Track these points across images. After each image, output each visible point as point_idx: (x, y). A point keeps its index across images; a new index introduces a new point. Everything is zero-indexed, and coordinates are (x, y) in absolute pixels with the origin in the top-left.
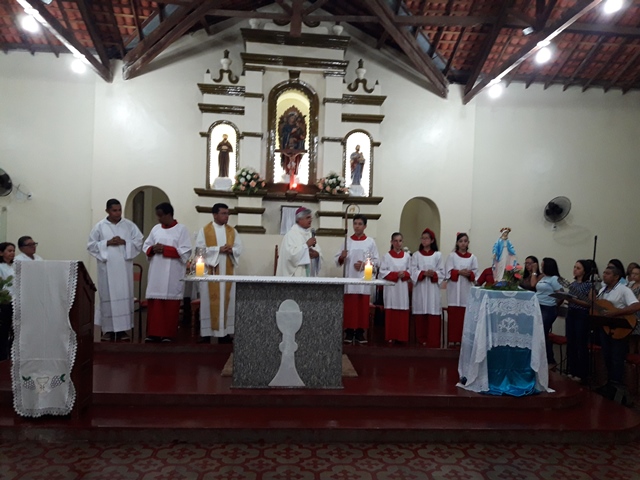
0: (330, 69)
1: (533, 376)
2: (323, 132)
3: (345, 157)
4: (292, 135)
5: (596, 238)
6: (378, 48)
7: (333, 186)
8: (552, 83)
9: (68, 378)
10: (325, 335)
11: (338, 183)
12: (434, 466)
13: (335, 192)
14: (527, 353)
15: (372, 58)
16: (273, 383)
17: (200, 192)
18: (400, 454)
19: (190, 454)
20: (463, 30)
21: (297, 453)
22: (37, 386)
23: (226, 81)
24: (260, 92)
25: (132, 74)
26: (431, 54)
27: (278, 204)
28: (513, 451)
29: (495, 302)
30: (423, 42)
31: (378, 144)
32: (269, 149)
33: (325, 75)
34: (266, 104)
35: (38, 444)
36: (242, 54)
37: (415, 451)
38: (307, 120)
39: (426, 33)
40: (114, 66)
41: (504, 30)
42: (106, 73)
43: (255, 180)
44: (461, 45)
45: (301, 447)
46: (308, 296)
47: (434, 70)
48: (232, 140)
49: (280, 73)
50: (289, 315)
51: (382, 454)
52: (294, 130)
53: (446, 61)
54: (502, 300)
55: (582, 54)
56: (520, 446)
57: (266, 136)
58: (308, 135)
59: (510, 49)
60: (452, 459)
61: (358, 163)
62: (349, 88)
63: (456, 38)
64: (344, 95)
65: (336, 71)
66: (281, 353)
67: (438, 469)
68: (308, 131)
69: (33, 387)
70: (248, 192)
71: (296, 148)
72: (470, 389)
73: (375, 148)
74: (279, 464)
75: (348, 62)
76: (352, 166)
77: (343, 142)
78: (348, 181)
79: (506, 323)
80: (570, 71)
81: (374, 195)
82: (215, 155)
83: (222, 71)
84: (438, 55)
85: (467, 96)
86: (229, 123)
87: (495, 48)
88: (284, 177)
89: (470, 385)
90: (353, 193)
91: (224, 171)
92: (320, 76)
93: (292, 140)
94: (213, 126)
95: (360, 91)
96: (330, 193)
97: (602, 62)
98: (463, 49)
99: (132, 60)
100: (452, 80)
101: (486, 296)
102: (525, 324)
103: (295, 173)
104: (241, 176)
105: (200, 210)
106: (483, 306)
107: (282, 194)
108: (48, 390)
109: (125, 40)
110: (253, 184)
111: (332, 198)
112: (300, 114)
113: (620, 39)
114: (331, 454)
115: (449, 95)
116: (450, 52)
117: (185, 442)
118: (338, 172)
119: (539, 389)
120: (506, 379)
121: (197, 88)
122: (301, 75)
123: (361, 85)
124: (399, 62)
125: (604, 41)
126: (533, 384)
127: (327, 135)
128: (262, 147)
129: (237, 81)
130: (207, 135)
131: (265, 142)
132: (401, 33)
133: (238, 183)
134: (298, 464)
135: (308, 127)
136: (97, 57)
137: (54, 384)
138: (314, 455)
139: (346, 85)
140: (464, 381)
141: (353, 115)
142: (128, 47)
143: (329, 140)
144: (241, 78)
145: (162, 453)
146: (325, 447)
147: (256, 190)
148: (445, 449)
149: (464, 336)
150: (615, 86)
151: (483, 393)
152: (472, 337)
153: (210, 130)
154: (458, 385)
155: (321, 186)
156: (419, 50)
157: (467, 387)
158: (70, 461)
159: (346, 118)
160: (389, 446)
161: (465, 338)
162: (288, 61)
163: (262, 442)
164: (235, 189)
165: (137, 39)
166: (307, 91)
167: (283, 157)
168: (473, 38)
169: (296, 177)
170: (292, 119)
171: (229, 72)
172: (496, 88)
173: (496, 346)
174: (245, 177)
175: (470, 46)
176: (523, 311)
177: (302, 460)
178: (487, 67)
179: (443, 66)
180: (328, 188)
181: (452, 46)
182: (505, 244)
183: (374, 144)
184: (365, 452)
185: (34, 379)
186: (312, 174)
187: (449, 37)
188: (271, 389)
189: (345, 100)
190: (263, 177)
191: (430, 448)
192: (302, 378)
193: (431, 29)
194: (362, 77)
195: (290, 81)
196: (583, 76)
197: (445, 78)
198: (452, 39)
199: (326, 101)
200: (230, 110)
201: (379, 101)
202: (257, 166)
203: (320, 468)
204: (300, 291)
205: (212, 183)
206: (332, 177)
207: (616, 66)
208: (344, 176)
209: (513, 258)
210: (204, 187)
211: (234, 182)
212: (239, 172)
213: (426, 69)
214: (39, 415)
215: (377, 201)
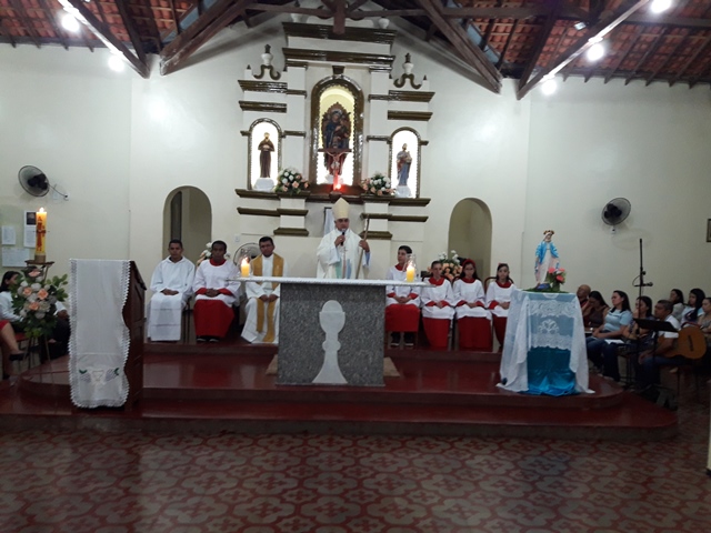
0: (375, 65)
1: (572, 377)
2: (368, 131)
3: (391, 157)
4: (336, 134)
5: (641, 241)
6: (427, 40)
7: (378, 187)
8: (613, 76)
9: (121, 372)
10: (367, 335)
11: (384, 184)
12: (468, 455)
13: (380, 193)
14: (567, 354)
15: (421, 51)
16: (316, 380)
17: (241, 193)
18: (437, 445)
19: (239, 442)
20: (516, 21)
21: (339, 443)
22: (93, 379)
23: (267, 78)
24: (303, 89)
25: (169, 69)
26: (482, 46)
27: (322, 206)
28: (547, 445)
29: (536, 303)
30: (474, 34)
31: (426, 143)
32: (312, 149)
33: (371, 70)
34: (309, 101)
35: (96, 432)
36: (284, 49)
37: (452, 444)
38: (352, 117)
39: (477, 25)
40: (151, 61)
41: (560, 21)
42: (143, 67)
43: (298, 181)
44: (514, 38)
45: (342, 437)
46: (351, 297)
47: (486, 64)
48: (274, 139)
49: (323, 69)
50: (332, 315)
51: (419, 444)
52: (338, 128)
53: (499, 53)
54: (543, 302)
55: (644, 46)
56: (554, 441)
57: (309, 134)
58: (352, 133)
59: (567, 41)
60: (487, 450)
61: (404, 163)
62: (396, 84)
63: (509, 30)
64: (390, 92)
65: (381, 66)
66: (323, 352)
67: (472, 458)
68: (352, 129)
69: (88, 380)
70: (291, 193)
71: (340, 147)
72: (510, 389)
73: (423, 146)
74: (322, 451)
75: (394, 57)
76: (399, 166)
77: (389, 140)
78: (394, 182)
79: (546, 325)
80: (632, 64)
81: (421, 197)
82: (256, 154)
83: (263, 67)
84: (490, 48)
85: (521, 91)
86: (271, 122)
87: (550, 40)
88: (327, 178)
89: (511, 385)
90: (399, 195)
91: (265, 172)
92: (365, 71)
93: (336, 139)
94: (254, 124)
95: (407, 87)
96: (376, 194)
97: (666, 54)
98: (517, 41)
99: (169, 54)
100: (506, 74)
101: (527, 298)
102: (565, 325)
103: (339, 173)
104: (283, 176)
105: (242, 211)
106: (524, 308)
107: (326, 195)
108: (103, 383)
109: (162, 33)
110: (295, 185)
111: (377, 199)
112: (344, 111)
113: (684, 30)
114: (371, 443)
115: (502, 89)
116: (503, 45)
117: (233, 433)
118: (384, 172)
119: (578, 390)
120: (545, 379)
121: (238, 85)
122: (345, 70)
123: (408, 80)
124: (449, 55)
125: (667, 33)
126: (572, 384)
127: (372, 134)
128: (305, 145)
129: (279, 77)
130: (247, 134)
131: (308, 141)
132: (450, 25)
133: (281, 184)
134: (340, 451)
135: (353, 125)
136: (133, 51)
137: (108, 378)
138: (355, 444)
139: (392, 81)
140: (504, 382)
141: (400, 112)
142: (165, 40)
143: (374, 139)
144: (283, 74)
145: (212, 442)
146: (366, 438)
147: (299, 191)
148: (481, 443)
149: (506, 338)
150: (681, 79)
151: (522, 393)
152: (513, 338)
153: (251, 129)
154: (499, 385)
155: (365, 187)
156: (469, 44)
157: (507, 387)
158: (128, 446)
159: (392, 115)
160: (427, 439)
161: (507, 340)
162: (332, 56)
163: (306, 433)
164: (277, 191)
165: (174, 33)
166: (351, 87)
167: (326, 156)
168: (527, 31)
169: (340, 177)
170: (336, 117)
171: (270, 67)
172: (550, 84)
173: (535, 346)
174: (287, 178)
175: (524, 38)
176: (564, 313)
177: (343, 448)
178: (542, 60)
179: (496, 59)
180: (373, 190)
181: (505, 38)
182: (548, 246)
183: (422, 143)
184: (403, 443)
185: (89, 372)
186: (357, 175)
187: (501, 30)
188: (314, 386)
189: (391, 96)
190: (306, 177)
191: (467, 441)
192: (344, 376)
193: (482, 21)
194: (409, 72)
195: (334, 77)
196: (647, 69)
197: (498, 72)
198: (505, 32)
199: (372, 97)
200: (272, 108)
201: (427, 97)
202: (299, 166)
203: (360, 455)
204: (343, 292)
205: (253, 183)
206: (377, 178)
207: (681, 59)
208: (390, 177)
209: (556, 261)
210: (245, 188)
211: (276, 183)
212: (281, 173)
213: (477, 62)
214: (95, 406)
215: (425, 202)
